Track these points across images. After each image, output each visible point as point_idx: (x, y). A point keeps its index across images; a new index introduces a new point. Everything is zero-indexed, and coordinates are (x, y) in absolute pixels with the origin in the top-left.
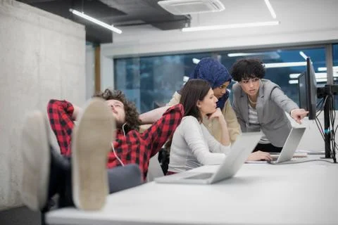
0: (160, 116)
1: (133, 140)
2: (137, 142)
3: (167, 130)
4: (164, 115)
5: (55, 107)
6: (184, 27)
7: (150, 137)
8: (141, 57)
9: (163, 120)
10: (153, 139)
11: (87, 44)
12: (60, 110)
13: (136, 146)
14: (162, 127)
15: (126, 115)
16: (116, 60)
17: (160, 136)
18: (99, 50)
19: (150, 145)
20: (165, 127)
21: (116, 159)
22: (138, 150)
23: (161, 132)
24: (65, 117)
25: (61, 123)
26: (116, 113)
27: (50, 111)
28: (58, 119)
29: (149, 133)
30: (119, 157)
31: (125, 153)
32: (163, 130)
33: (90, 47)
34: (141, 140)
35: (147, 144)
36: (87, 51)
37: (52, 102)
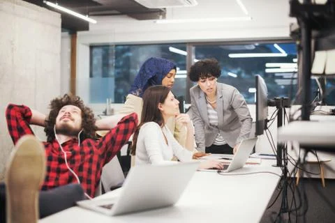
0: (115, 125)
1: (87, 149)
2: (91, 152)
3: (121, 140)
4: (119, 123)
5: (13, 112)
6: (158, 18)
7: (104, 146)
8: (116, 46)
9: (118, 129)
10: (106, 148)
11: (62, 31)
12: (18, 116)
13: (89, 156)
14: (116, 137)
15: (83, 121)
16: (92, 47)
17: (114, 145)
18: (76, 37)
19: (103, 154)
20: (118, 136)
21: (68, 170)
22: (91, 161)
23: (115, 142)
24: (22, 123)
25: (19, 130)
26: (73, 120)
27: (9, 117)
28: (16, 125)
29: (104, 142)
30: (72, 168)
31: (77, 165)
32: (117, 140)
33: (66, 34)
34: (95, 149)
35: (101, 153)
36: (62, 37)
37: (11, 107)
